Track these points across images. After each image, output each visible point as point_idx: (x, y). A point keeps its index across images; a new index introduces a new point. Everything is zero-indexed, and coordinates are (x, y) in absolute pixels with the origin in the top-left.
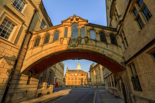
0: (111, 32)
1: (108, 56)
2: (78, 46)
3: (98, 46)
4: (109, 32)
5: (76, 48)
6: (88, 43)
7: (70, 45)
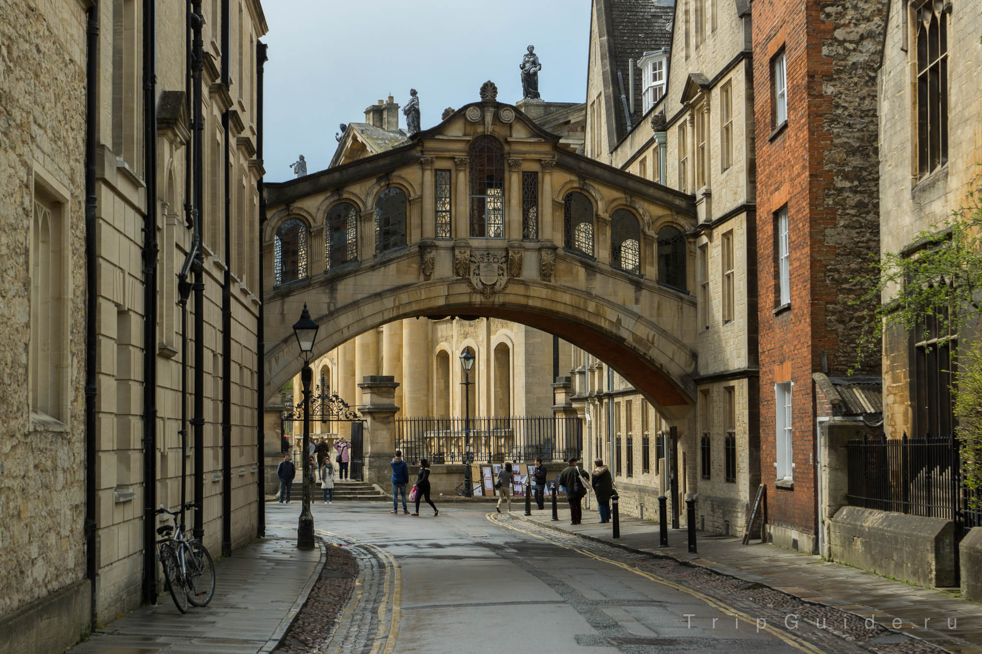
2: (507, 291)
3: (595, 296)
4: (659, 218)
5: (499, 299)
6: (553, 276)
7: (471, 283)
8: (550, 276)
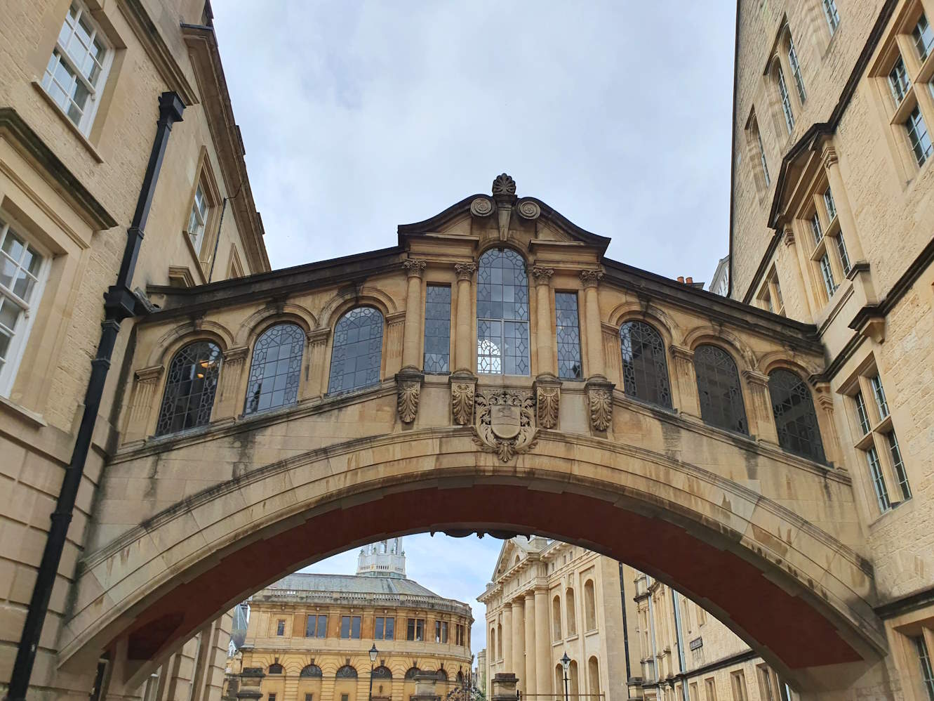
0: (783, 357)
1: (758, 544)
2: (537, 450)
3: (684, 465)
4: (766, 355)
5: (523, 464)
6: (610, 430)
7: (476, 436)
8: (605, 430)
